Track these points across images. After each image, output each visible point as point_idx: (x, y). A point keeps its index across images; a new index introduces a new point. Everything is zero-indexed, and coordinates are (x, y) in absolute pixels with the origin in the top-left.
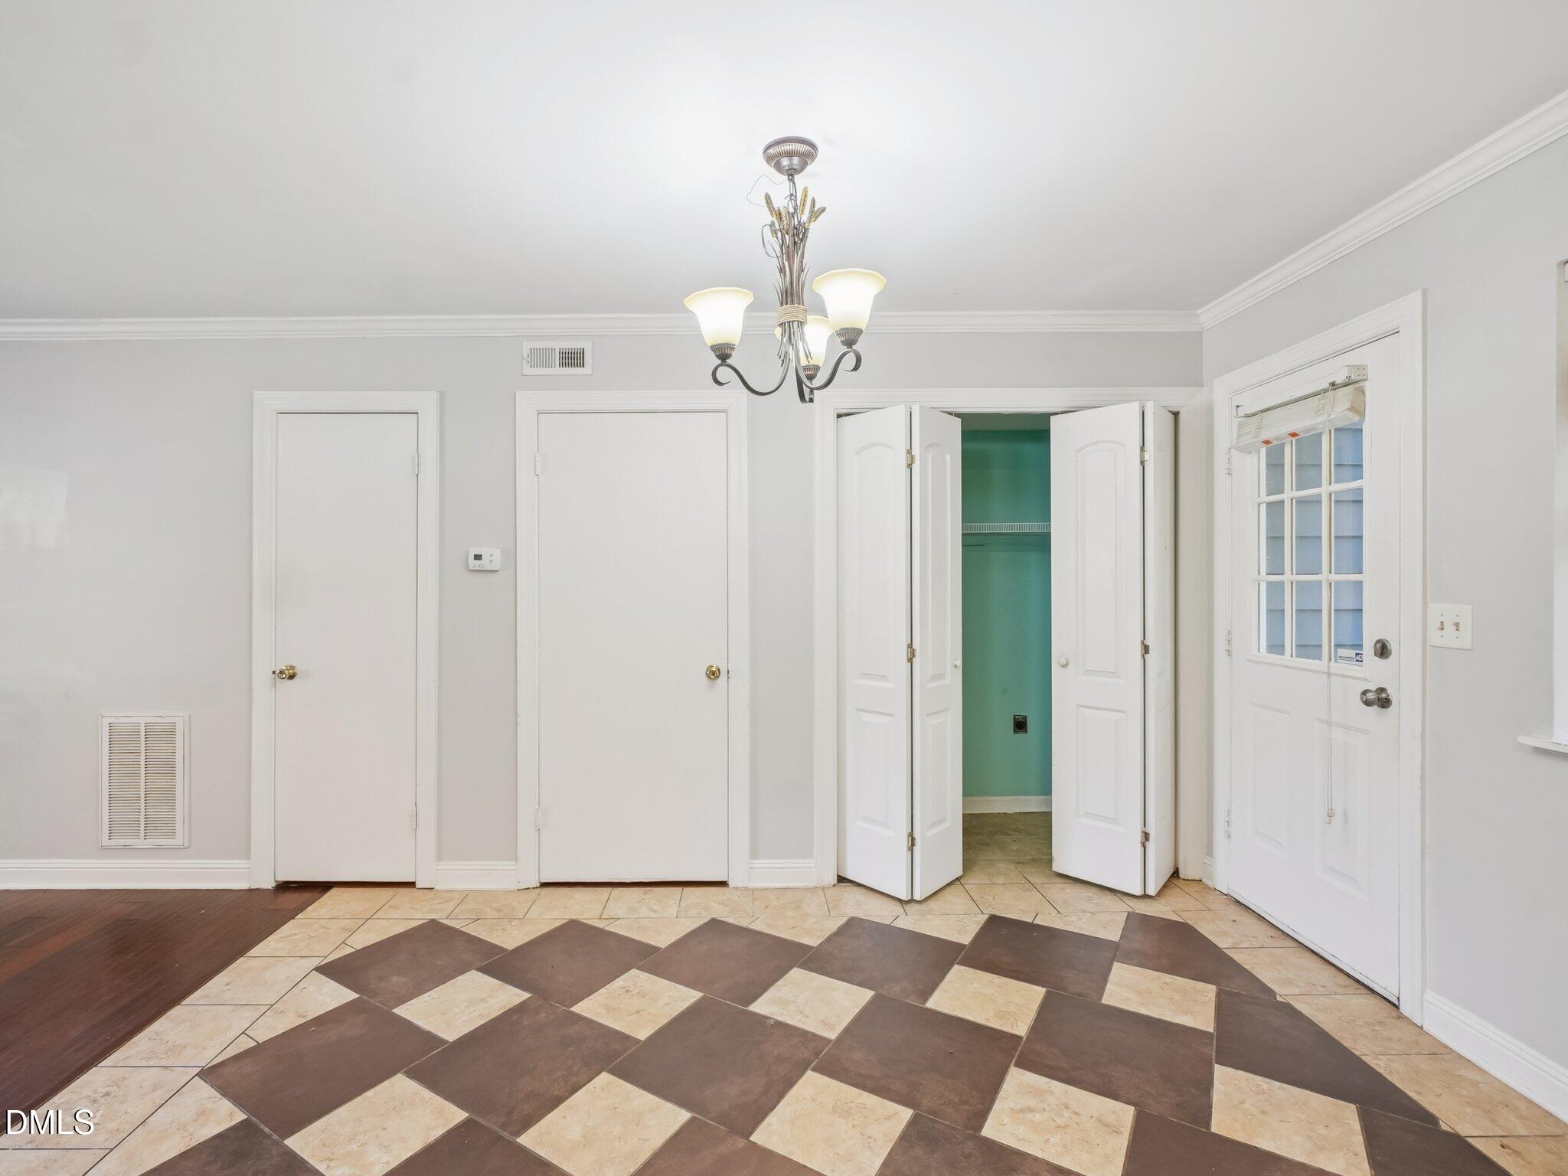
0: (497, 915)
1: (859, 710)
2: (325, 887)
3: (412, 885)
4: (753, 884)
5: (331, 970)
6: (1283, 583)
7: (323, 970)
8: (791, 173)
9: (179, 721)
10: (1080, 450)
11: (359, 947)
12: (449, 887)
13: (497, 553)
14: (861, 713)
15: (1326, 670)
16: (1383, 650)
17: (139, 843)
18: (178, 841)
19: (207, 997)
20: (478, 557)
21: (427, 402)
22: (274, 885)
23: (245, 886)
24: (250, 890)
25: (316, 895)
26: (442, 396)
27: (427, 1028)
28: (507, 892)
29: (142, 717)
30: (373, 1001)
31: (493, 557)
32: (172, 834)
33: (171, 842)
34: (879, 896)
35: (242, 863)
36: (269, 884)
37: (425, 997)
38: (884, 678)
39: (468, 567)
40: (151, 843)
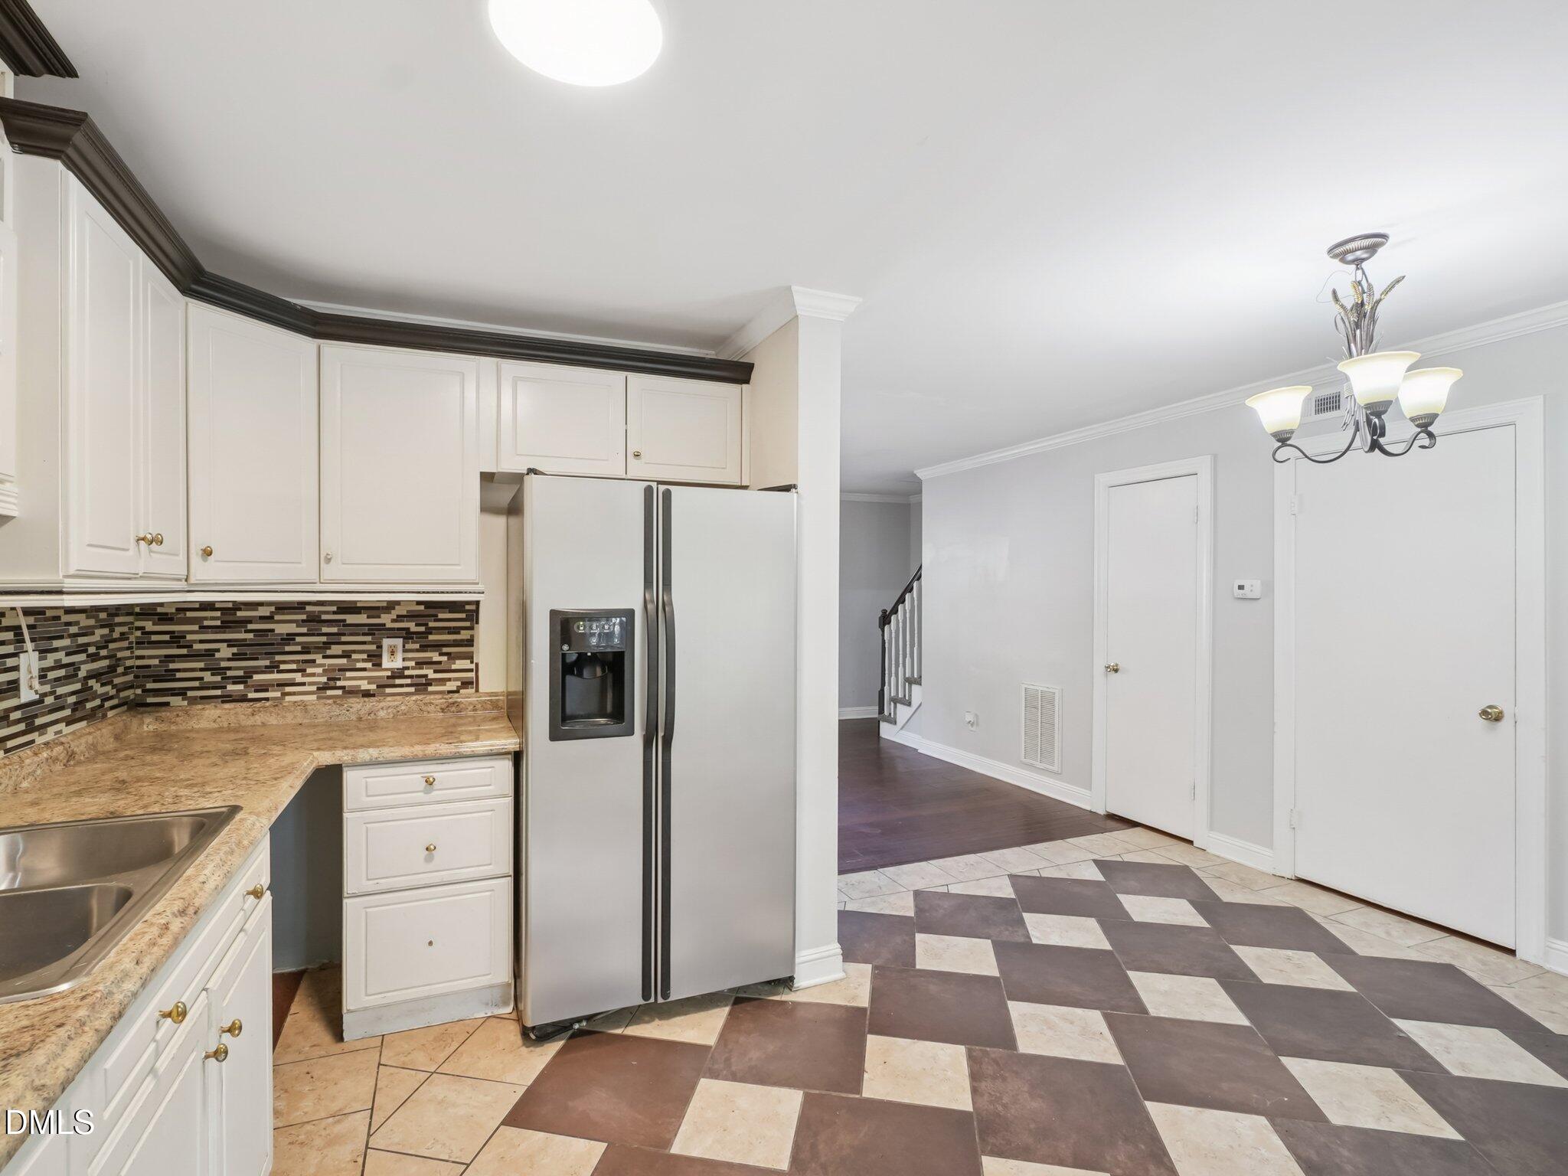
0: (1238, 881)
2: (1134, 824)
3: (1191, 842)
4: (1551, 966)
5: (1100, 864)
7: (1096, 862)
8: (1358, 262)
9: (1057, 691)
11: (1126, 860)
12: (1218, 854)
13: (1257, 584)
17: (1038, 764)
18: (1055, 768)
19: (1033, 849)
20: (1241, 587)
21: (1203, 465)
22: (1105, 813)
23: (1088, 808)
24: (1091, 812)
25: (1124, 827)
26: (1215, 457)
27: (1128, 910)
28: (1263, 873)
29: (1040, 686)
30: (1111, 886)
31: (1254, 587)
32: (1052, 764)
33: (1051, 767)
35: (1087, 792)
36: (1102, 812)
37: (1141, 897)
39: (1233, 594)
40: (1042, 766)
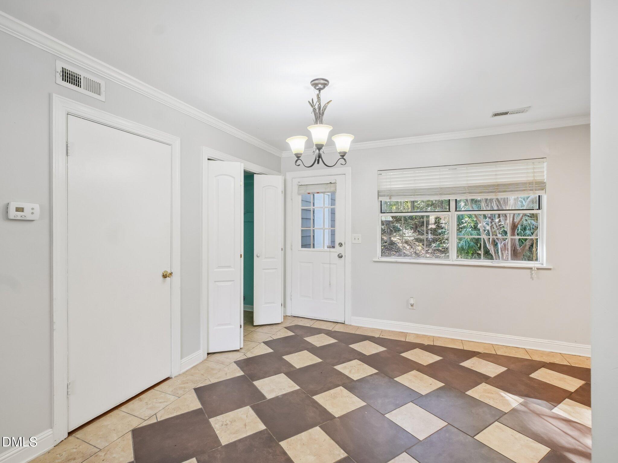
1: (215, 282)
4: (182, 371)
6: (310, 229)
8: (320, 90)
10: (263, 187)
14: (217, 283)
15: (329, 251)
16: (341, 245)
20: (20, 210)
31: (34, 210)
34: (228, 353)
38: (229, 267)
39: (7, 217)
